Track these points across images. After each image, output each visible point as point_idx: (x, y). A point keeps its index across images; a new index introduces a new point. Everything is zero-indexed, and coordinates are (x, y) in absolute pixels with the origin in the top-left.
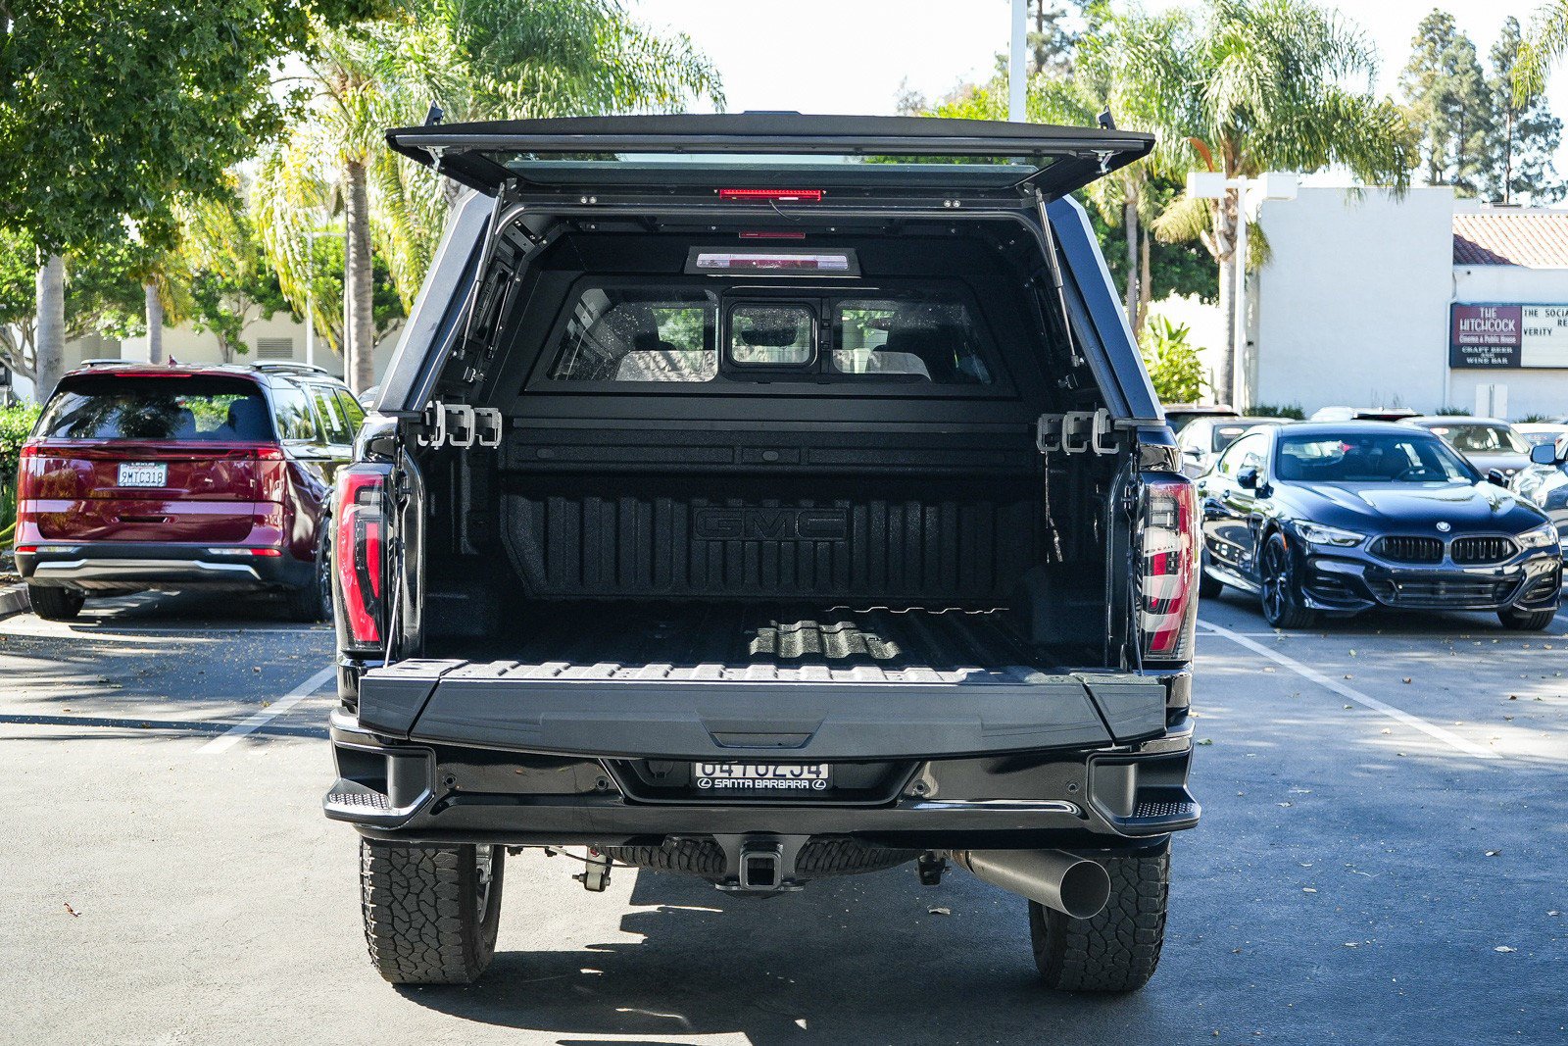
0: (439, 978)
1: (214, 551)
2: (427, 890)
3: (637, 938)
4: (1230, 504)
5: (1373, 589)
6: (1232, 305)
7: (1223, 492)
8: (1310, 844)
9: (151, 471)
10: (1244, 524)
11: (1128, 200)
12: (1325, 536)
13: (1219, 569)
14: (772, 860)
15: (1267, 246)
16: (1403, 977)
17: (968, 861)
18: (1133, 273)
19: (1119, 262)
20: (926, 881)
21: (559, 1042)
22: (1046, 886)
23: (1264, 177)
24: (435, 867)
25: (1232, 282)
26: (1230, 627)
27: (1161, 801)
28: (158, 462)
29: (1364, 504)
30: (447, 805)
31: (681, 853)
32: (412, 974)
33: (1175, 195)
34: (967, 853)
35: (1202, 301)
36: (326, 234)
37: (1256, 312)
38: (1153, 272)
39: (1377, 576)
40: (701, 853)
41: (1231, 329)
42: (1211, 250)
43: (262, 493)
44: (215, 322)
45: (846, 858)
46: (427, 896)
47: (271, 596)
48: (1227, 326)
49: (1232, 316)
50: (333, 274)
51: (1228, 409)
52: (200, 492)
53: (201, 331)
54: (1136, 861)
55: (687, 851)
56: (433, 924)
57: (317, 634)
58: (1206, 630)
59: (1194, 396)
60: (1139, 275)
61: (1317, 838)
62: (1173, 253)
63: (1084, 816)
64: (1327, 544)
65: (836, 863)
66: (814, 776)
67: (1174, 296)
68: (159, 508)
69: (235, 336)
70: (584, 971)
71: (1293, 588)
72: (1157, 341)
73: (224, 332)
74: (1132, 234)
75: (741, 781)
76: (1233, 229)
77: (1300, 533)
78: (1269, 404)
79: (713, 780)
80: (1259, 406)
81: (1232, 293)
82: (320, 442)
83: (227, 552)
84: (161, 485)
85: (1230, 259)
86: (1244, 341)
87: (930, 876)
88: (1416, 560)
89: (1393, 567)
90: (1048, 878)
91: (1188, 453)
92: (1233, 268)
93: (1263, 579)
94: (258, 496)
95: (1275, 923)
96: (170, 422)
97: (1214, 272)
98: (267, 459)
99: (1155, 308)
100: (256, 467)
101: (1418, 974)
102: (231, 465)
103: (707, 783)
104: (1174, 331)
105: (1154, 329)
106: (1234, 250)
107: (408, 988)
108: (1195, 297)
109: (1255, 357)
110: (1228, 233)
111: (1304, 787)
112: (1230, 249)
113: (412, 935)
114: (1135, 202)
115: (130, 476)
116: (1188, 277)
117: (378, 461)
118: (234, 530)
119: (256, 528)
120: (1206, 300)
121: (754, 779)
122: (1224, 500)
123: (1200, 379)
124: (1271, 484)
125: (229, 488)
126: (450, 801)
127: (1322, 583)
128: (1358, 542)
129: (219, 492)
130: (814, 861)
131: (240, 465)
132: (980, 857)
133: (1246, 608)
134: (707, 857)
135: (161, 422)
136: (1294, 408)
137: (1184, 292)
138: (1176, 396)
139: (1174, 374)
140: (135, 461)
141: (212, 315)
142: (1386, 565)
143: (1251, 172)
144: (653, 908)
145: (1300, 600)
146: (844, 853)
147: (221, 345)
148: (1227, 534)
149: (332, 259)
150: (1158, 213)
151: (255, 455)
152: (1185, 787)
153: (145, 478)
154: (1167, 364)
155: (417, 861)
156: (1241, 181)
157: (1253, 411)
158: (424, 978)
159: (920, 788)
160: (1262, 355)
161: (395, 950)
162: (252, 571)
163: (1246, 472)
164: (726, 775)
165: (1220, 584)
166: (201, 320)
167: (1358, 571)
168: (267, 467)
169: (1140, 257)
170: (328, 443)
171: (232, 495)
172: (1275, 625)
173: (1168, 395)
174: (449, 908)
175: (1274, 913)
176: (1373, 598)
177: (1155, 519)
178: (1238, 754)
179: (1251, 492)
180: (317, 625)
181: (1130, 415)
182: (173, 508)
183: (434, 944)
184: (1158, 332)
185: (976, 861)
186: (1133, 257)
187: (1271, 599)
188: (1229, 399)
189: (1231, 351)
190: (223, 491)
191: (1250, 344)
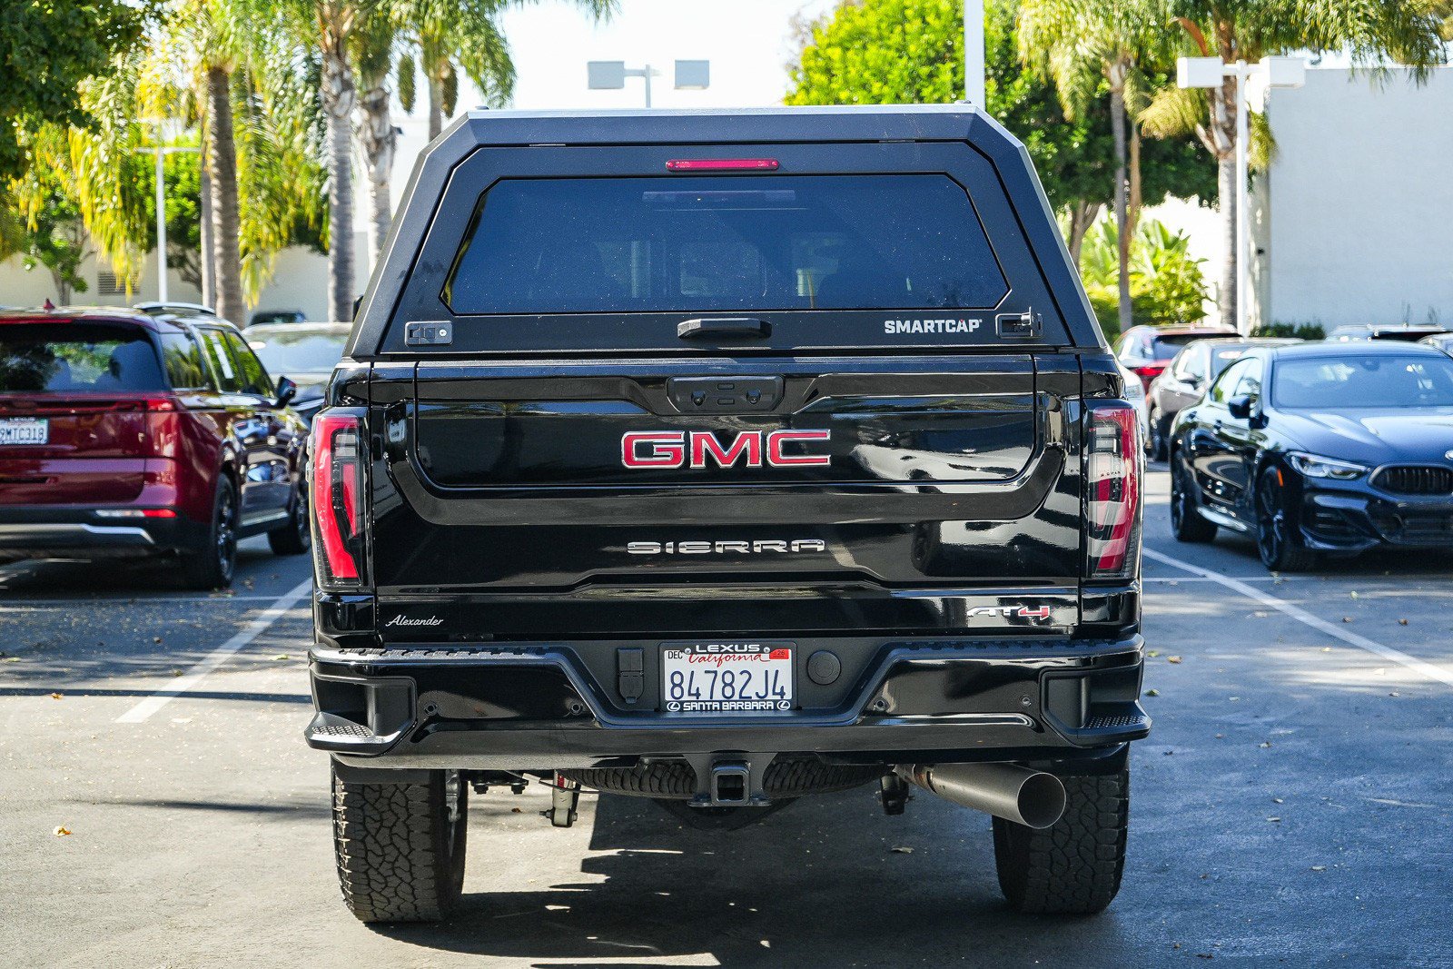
0: (412, 915)
1: (103, 513)
2: (400, 823)
3: (600, 879)
4: (1221, 436)
5: (1378, 525)
6: (1233, 209)
7: (1214, 423)
8: (1288, 781)
9: (32, 426)
10: (1238, 459)
11: (1113, 89)
12: (1324, 468)
13: (1212, 510)
14: (740, 778)
15: (1272, 140)
16: (1366, 895)
17: (929, 782)
18: (1120, 173)
19: (1105, 160)
20: (890, 811)
21: (534, 966)
22: (1005, 801)
23: (1265, 61)
24: (407, 800)
25: (1233, 182)
26: (1223, 571)
27: (1114, 715)
28: (39, 417)
29: (1366, 433)
30: (427, 733)
31: (653, 775)
32: (383, 910)
33: (1168, 81)
34: (928, 773)
35: (1201, 204)
36: (176, 149)
37: (1267, 217)
38: (1143, 171)
39: (1383, 511)
40: (672, 775)
41: (1234, 237)
42: (1208, 144)
43: (153, 448)
44: (49, 255)
45: (811, 777)
46: (400, 829)
47: (163, 562)
48: (1228, 233)
49: (1233, 221)
50: (185, 195)
51: (1231, 329)
52: (88, 448)
53: (33, 265)
54: (1095, 778)
55: (658, 774)
56: (406, 857)
57: (218, 602)
58: (1196, 575)
59: (1197, 314)
60: (1128, 176)
61: (1295, 775)
62: (1168, 148)
63: (1039, 728)
64: (1326, 477)
65: (802, 782)
66: (778, 697)
67: (1170, 200)
68: (37, 467)
69: (72, 272)
70: (550, 907)
71: (1289, 527)
72: (1152, 251)
73: (59, 265)
74: (1118, 127)
75: (709, 704)
76: (1232, 121)
77: (1295, 464)
78: (1284, 320)
79: (682, 703)
80: (1272, 324)
81: (1233, 195)
82: (213, 391)
83: (117, 514)
84: (43, 442)
85: (1230, 156)
86: (1253, 248)
87: (894, 806)
88: (1424, 491)
89: (1401, 502)
90: (1005, 788)
91: (1185, 381)
92: (1233, 167)
93: (1258, 517)
94: (147, 451)
95: (1245, 852)
96: (41, 371)
97: (1214, 171)
98: (157, 411)
99: (1148, 214)
100: (146, 420)
101: (1382, 891)
102: (117, 418)
103: (676, 706)
104: (1170, 240)
105: (1148, 236)
106: (1234, 145)
107: (379, 925)
108: (1195, 199)
109: (1265, 268)
110: (1227, 126)
111: (1287, 727)
112: (1230, 145)
113: (385, 869)
114: (1121, 91)
115: (9, 433)
116: (1185, 177)
117: (353, 404)
118: (124, 491)
119: (147, 487)
120: (1205, 202)
121: (721, 702)
122: (1216, 431)
123: (1202, 294)
124: (1266, 413)
125: (112, 444)
126: (430, 728)
127: (1324, 521)
128: (1360, 474)
129: (103, 447)
130: (780, 780)
131: (127, 417)
132: (940, 774)
133: (1241, 552)
134: (677, 779)
135: (33, 372)
136: (1313, 325)
137: (1182, 193)
138: (1176, 313)
139: (1172, 288)
140: (14, 417)
141: (46, 246)
142: (1390, 498)
143: (1252, 57)
144: (614, 852)
145: (1299, 540)
146: (809, 772)
147: (56, 281)
148: (1218, 470)
149: (184, 176)
150: (1148, 103)
151: (144, 406)
152: (1136, 701)
153: (25, 434)
154: (1164, 277)
155: (390, 795)
156: (1238, 68)
157: (1262, 332)
158: (397, 915)
159: (880, 704)
160: (1275, 265)
161: (369, 885)
162: (143, 533)
163: (1239, 400)
164: (694, 698)
165: (1215, 526)
166: (32, 252)
167: (1359, 505)
168: (157, 420)
169: (1128, 155)
170: (220, 391)
171: (118, 452)
172: (1274, 567)
173: (1166, 314)
174: (421, 841)
175: (1244, 842)
176: (1379, 537)
177: (1100, 444)
178: (1220, 699)
179: (1244, 423)
180: (214, 592)
181: (1073, 344)
182: (52, 467)
183: (407, 878)
184: (1153, 240)
185: (938, 781)
186: (1120, 155)
187: (1268, 540)
188: (1232, 317)
189: (1234, 263)
190: (108, 446)
191: (1260, 252)
